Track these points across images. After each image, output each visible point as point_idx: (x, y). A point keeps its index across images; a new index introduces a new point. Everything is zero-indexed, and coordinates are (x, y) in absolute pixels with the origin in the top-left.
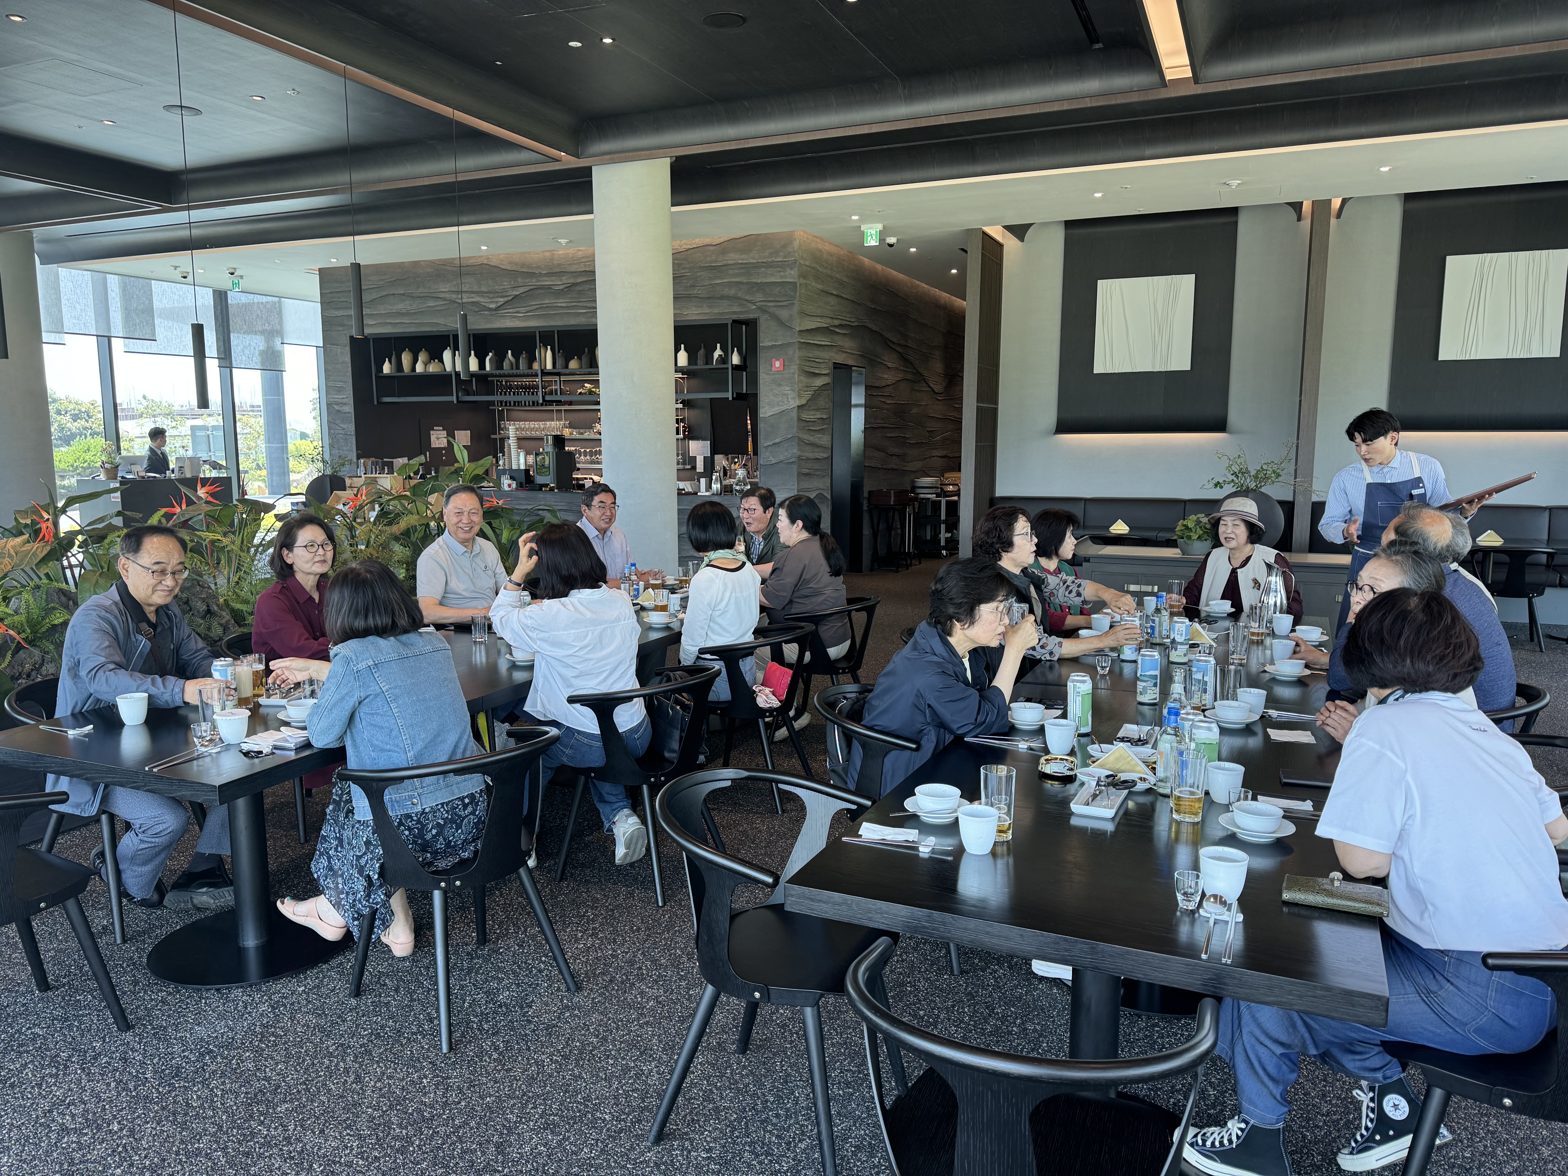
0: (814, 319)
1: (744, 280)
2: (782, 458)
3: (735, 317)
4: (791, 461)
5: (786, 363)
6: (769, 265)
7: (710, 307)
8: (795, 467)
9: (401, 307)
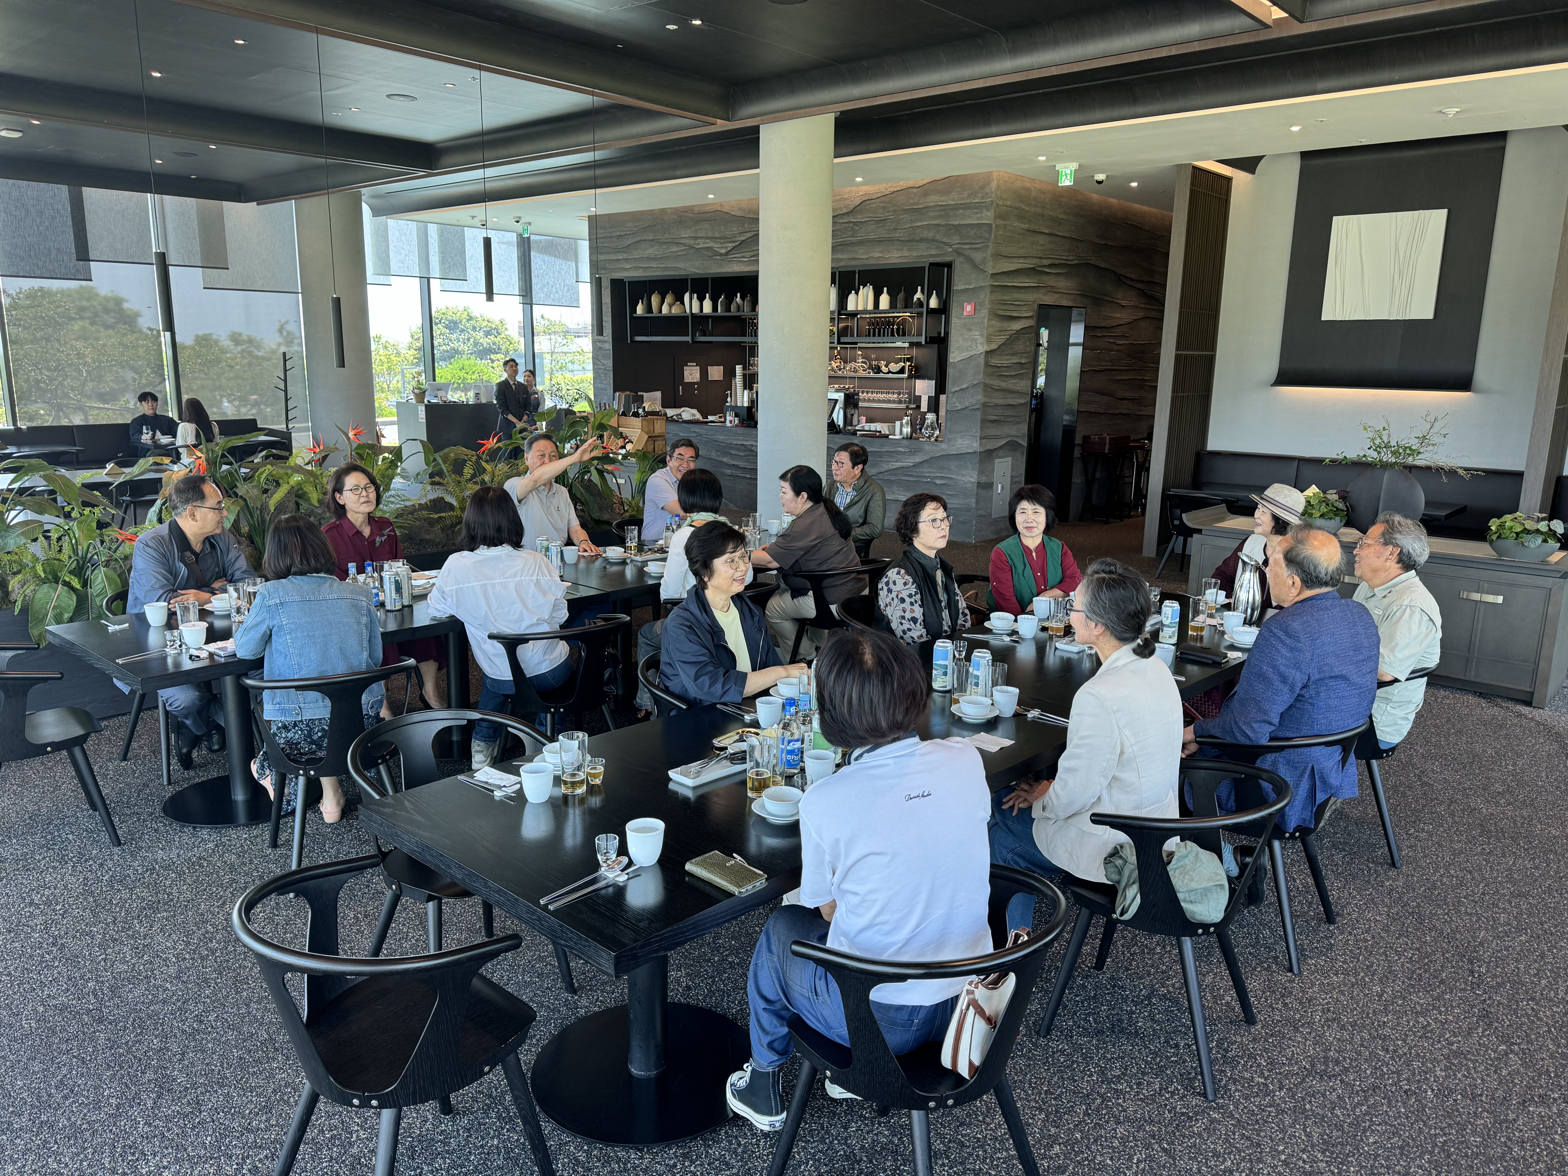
0: (1015, 260)
1: (942, 222)
2: (967, 404)
3: (932, 260)
4: (975, 407)
5: (978, 307)
6: (967, 207)
7: (910, 250)
8: (979, 413)
9: (650, 252)
